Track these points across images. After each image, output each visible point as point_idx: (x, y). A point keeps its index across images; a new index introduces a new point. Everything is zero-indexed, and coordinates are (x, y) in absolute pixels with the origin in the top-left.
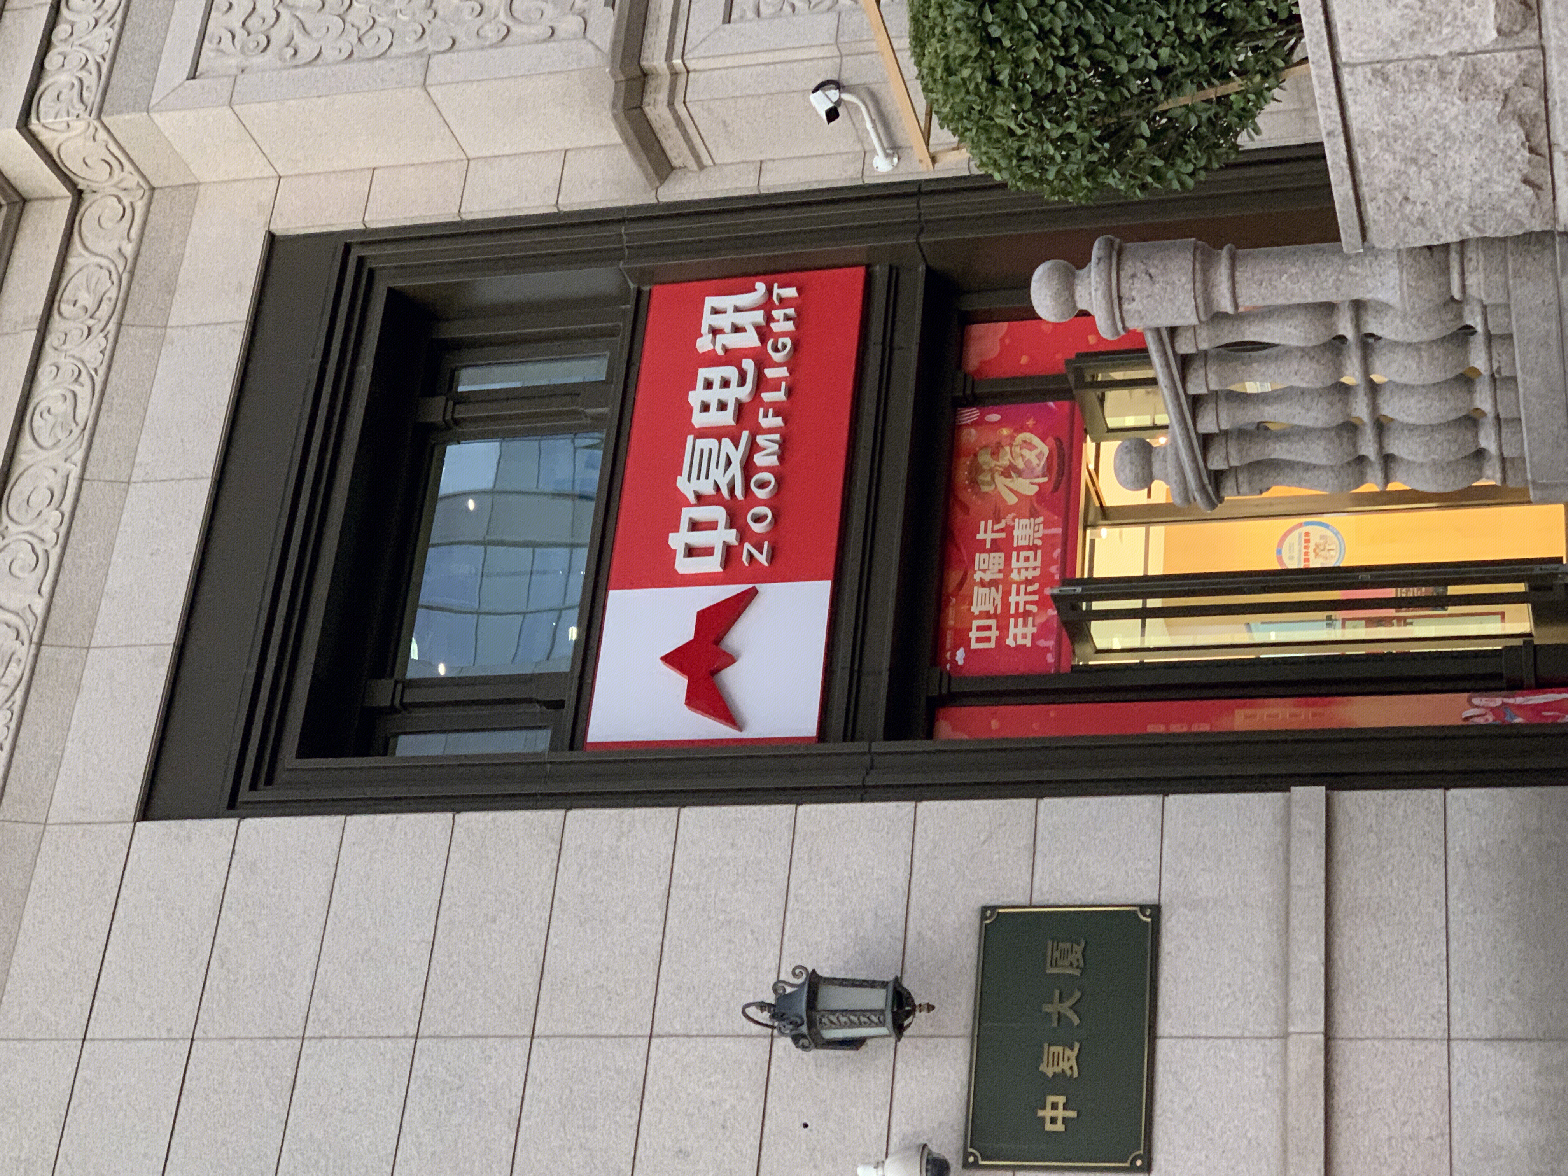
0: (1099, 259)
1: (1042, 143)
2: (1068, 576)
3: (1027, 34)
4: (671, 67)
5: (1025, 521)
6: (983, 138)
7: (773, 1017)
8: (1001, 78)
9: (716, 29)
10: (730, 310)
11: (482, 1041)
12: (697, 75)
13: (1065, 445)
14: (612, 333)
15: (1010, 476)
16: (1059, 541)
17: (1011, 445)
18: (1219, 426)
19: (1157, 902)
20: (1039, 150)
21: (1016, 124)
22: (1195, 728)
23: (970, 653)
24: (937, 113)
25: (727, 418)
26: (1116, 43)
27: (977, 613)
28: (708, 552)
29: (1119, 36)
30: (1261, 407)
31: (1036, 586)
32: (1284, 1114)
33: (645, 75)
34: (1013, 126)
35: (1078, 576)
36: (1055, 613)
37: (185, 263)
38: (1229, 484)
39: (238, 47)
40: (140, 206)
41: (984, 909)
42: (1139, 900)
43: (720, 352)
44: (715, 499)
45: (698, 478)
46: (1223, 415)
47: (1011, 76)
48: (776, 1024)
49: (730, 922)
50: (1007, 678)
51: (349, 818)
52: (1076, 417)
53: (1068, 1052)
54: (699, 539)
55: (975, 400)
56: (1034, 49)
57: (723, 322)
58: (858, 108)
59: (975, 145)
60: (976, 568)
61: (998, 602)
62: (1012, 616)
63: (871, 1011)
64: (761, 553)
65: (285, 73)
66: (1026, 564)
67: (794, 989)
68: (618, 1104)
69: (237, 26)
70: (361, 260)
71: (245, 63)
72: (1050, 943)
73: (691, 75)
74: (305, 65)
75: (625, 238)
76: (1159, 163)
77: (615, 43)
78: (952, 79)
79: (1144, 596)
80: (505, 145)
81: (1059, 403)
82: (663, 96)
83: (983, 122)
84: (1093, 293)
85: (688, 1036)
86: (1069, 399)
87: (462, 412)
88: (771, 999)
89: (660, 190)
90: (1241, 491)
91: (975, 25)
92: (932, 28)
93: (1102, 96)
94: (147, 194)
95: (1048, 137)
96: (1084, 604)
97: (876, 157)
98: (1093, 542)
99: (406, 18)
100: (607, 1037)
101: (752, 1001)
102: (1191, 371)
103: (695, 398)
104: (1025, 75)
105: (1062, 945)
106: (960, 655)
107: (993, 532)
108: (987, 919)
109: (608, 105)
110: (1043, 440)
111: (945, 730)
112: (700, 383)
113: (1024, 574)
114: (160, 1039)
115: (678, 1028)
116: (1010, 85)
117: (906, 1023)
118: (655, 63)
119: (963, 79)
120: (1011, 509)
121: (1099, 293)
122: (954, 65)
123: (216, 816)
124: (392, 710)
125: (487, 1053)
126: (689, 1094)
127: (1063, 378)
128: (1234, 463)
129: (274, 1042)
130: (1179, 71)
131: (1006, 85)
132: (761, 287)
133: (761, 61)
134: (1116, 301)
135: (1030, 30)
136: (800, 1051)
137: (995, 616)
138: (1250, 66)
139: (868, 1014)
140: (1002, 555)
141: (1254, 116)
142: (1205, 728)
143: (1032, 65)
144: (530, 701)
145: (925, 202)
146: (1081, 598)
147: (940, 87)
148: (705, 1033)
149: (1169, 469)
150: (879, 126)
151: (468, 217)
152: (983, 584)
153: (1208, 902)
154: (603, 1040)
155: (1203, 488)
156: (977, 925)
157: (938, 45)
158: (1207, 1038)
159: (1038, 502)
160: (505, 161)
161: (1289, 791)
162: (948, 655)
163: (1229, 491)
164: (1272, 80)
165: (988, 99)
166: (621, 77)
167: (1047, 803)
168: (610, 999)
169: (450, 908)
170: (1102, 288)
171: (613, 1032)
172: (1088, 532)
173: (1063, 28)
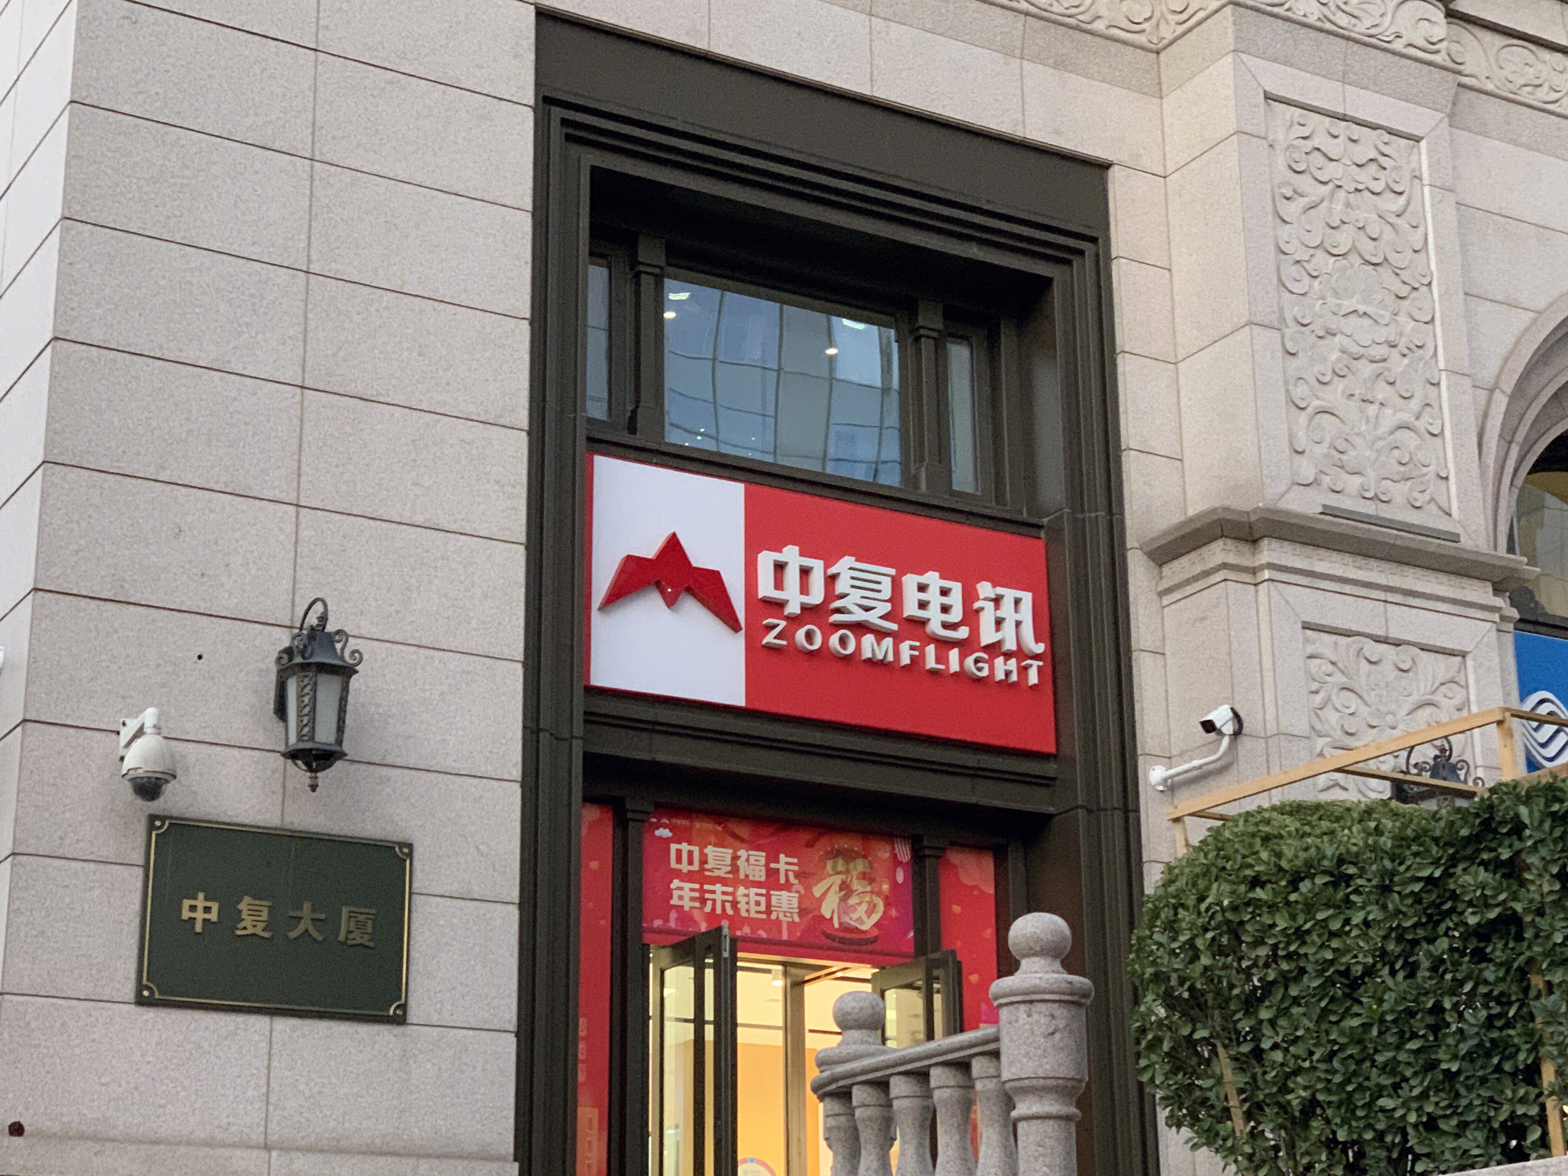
0: (1070, 983)
1: (1190, 929)
2: (739, 944)
3: (1300, 920)
4: (1262, 568)
5: (795, 903)
6: (1197, 870)
7: (312, 628)
8: (1258, 890)
9: (1297, 615)
10: (1018, 617)
11: (301, 336)
12: (1253, 593)
13: (870, 947)
14: (999, 497)
15: (841, 889)
16: (774, 936)
17: (872, 892)
18: (897, 1098)
19: (409, 1021)
20: (1184, 925)
21: (1211, 904)
22: (581, 1067)
23: (667, 841)
24: (1224, 825)
25: (911, 609)
26: (1287, 1008)
27: (706, 851)
28: (779, 584)
29: (1295, 1010)
30: (915, 1142)
31: (730, 912)
32: (189, 1143)
33: (1254, 542)
34: (1209, 900)
35: (740, 955)
36: (703, 930)
37: (1085, 80)
38: (836, 1106)
39: (1296, 142)
40: (1141, 39)
41: (410, 846)
42: (412, 1003)
43: (976, 605)
44: (830, 594)
45: (853, 578)
46: (906, 1103)
47: (1260, 900)
48: (305, 632)
49: (408, 589)
50: (640, 879)
51: (530, 215)
52: (896, 959)
53: (261, 925)
54: (792, 576)
55: (918, 857)
56: (1285, 925)
57: (1007, 609)
58: (1215, 753)
59: (1191, 862)
60: (751, 852)
61: (717, 873)
62: (702, 887)
63: (313, 729)
64: (775, 638)
65: (1268, 186)
66: (752, 903)
67: (339, 651)
68: (230, 469)
69: (1315, 142)
70: (1081, 253)
71: (1277, 147)
72: (374, 911)
73: (1252, 588)
74: (1275, 206)
75: (1093, 515)
76: (1166, 1046)
77: (1288, 513)
78: (1258, 841)
79: (717, 1023)
80: (1190, 399)
81: (912, 944)
82: (1232, 559)
83: (1214, 870)
84: (1038, 975)
85: (296, 543)
86: (916, 951)
87: (926, 346)
88: (330, 628)
89: (1139, 552)
90: (829, 1119)
91: (1311, 867)
92: (1309, 823)
93: (1236, 991)
94: (1152, 46)
95: (1196, 936)
96: (711, 961)
97: (1164, 769)
98: (769, 971)
99: (1317, 307)
100: (299, 461)
101: (329, 608)
102: (954, 1072)
103: (933, 578)
104: (1259, 915)
105: (370, 924)
106: (664, 833)
107: (787, 871)
108: (400, 849)
109: (1227, 503)
110: (876, 925)
111: (591, 814)
112: (947, 584)
113: (742, 900)
114: (318, 19)
115: (305, 533)
116: (1251, 899)
117: (300, 763)
118: (1265, 553)
119: (1257, 852)
120: (808, 888)
121: (1038, 981)
122: (1273, 844)
123: (538, 85)
124: (634, 263)
125: (289, 342)
126: (237, 541)
127: (937, 948)
128: (858, 1113)
129: (310, 131)
130: (1258, 1070)
131: (1251, 895)
132: (1040, 648)
133: (1264, 659)
134: (1028, 998)
135: (1305, 923)
136: (276, 655)
137: (702, 870)
138: (1259, 1142)
139: (311, 724)
140: (763, 879)
141: (1208, 1144)
142: (581, 1078)
143: (1271, 922)
144: (637, 401)
145: (1118, 816)
146: (718, 957)
147: (1251, 829)
148: (299, 561)
149: (854, 1047)
150: (1195, 773)
151: (1120, 360)
152: (735, 858)
153: (407, 1073)
154: (296, 457)
155: (834, 1079)
156: (395, 839)
157: (1292, 829)
158: (269, 1067)
159: (814, 918)
160: (1175, 399)
161: (515, 1160)
162: (665, 821)
163: (829, 1107)
164: (1245, 1163)
165: (1238, 876)
166: (1253, 518)
167: (514, 913)
168: (337, 466)
169: (435, 309)
170: (1043, 985)
171: (304, 468)
172: (780, 968)
173: (1306, 955)
